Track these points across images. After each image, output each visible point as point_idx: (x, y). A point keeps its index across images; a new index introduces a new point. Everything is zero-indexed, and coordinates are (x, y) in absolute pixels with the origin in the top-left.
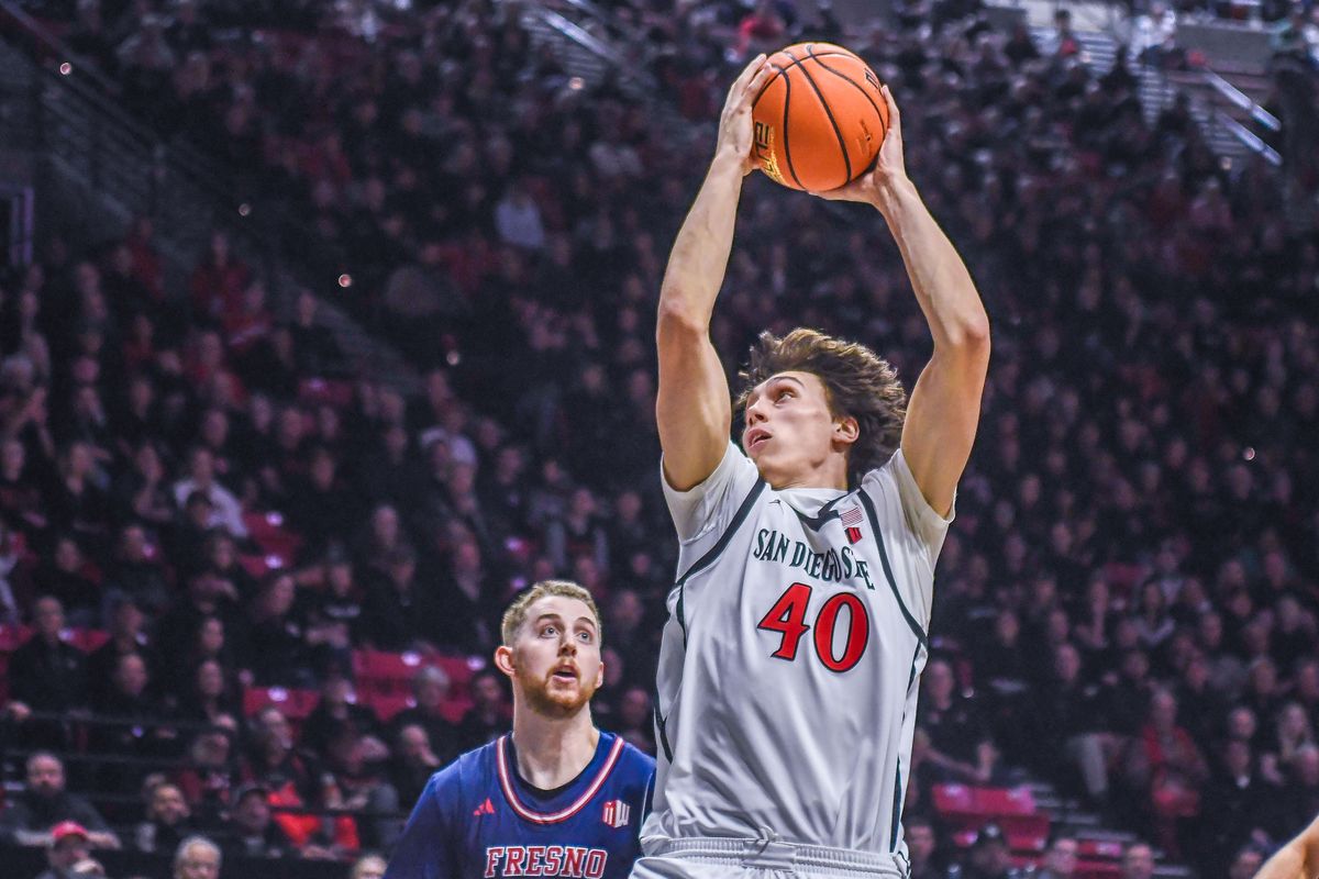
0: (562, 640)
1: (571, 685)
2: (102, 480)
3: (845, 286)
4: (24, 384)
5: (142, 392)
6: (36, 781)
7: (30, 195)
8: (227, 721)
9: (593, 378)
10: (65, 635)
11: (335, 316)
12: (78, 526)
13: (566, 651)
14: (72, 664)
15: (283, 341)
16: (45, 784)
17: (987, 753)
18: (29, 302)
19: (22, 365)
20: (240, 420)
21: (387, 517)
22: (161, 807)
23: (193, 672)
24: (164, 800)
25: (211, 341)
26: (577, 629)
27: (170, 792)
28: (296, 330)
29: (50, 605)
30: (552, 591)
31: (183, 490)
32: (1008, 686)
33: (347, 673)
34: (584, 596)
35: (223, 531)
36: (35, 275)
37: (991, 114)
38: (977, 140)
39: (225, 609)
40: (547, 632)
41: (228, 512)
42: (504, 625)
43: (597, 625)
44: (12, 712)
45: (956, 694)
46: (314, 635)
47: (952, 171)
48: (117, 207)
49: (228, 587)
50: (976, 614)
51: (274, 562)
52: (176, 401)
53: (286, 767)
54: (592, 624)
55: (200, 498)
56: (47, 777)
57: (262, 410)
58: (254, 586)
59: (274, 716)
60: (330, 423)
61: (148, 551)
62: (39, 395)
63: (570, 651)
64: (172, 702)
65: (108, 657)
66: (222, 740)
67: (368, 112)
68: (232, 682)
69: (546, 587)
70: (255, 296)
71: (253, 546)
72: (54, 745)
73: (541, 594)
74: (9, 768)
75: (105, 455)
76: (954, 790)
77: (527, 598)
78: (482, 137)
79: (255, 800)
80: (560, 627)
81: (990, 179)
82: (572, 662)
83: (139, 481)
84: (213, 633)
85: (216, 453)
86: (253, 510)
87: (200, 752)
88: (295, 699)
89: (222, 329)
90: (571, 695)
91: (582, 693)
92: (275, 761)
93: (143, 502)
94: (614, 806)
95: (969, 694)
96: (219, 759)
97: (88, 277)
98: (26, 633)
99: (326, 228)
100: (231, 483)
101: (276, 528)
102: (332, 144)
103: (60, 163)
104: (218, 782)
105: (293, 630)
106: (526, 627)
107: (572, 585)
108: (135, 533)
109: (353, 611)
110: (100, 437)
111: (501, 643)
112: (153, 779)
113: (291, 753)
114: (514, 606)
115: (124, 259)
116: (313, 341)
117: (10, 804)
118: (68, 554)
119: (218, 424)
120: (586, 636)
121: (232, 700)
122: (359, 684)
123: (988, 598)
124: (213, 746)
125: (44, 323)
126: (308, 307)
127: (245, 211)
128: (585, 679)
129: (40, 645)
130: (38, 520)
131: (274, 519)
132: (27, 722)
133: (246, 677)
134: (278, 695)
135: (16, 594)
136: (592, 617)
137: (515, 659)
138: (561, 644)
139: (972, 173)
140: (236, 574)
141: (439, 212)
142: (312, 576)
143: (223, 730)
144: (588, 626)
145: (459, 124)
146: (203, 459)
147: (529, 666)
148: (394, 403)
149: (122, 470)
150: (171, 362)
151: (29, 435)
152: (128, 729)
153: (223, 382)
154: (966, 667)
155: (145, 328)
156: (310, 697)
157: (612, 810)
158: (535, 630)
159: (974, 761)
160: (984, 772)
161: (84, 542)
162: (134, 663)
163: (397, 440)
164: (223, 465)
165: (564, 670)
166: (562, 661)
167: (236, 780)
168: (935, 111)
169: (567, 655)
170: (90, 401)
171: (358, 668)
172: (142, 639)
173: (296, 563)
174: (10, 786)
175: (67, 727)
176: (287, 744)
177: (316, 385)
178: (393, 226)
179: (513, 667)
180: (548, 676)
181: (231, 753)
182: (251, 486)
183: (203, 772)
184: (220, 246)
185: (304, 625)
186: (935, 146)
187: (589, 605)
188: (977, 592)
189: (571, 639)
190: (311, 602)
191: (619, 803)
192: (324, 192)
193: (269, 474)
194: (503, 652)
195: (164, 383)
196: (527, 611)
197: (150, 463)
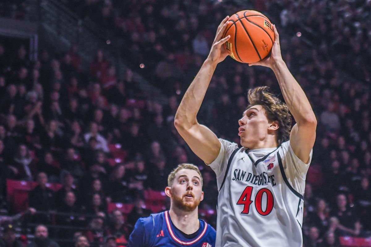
0: (188, 185)
1: (191, 200)
2: (60, 133)
3: (310, 68)
4: (34, 100)
5: (74, 104)
6: (39, 234)
7: (36, 37)
8: (102, 214)
9: (226, 99)
10: (48, 185)
11: (139, 78)
12: (53, 148)
13: (189, 188)
14: (50, 195)
15: (121, 87)
16: (42, 236)
17: (358, 226)
18: (36, 73)
19: (34, 94)
20: (107, 113)
21: (156, 146)
22: (80, 243)
23: (91, 198)
24: (81, 241)
25: (97, 86)
26: (193, 180)
27: (83, 238)
28: (125, 82)
29: (43, 175)
30: (184, 167)
31: (87, 136)
32: (365, 203)
33: (142, 198)
34: (196, 169)
35: (101, 150)
36: (38, 64)
37: (360, 10)
38: (354, 19)
39: (102, 176)
40: (182, 182)
41: (103, 144)
42: (169, 179)
43: (201, 179)
44: (30, 211)
45: (348, 205)
46: (132, 186)
47: (347, 29)
48: (65, 41)
49: (102, 169)
50: (355, 179)
51: (118, 161)
52: (85, 107)
53: (122, 230)
54: (199, 178)
55: (93, 139)
56: (42, 233)
57: (114, 110)
58: (111, 169)
59: (118, 213)
60: (137, 114)
61: (76, 157)
62: (39, 104)
63: (190, 189)
64: (83, 208)
65: (62, 192)
66: (100, 221)
67: (150, 9)
68: (103, 200)
69: (183, 165)
70: (112, 71)
71: (111, 155)
72: (44, 222)
73: (181, 168)
74: (29, 230)
75: (61, 124)
76: (347, 238)
77: (176, 170)
78: (188, 18)
79: (111, 241)
80: (187, 180)
81: (359, 32)
82: (191, 192)
83: (73, 133)
84: (98, 184)
85: (98, 124)
86: (111, 143)
87: (93, 225)
88: (125, 207)
89: (101, 82)
90: (191, 203)
91: (195, 203)
92: (118, 227)
93: (74, 141)
94: (206, 244)
95: (352, 206)
96: (99, 227)
97: (56, 65)
98: (35, 184)
99: (136, 48)
100: (104, 134)
101: (118, 149)
102: (138, 20)
103: (46, 26)
104: (99, 235)
105: (124, 184)
106: (175, 180)
107: (192, 165)
108: (72, 151)
109: (145, 177)
110: (60, 118)
111: (167, 185)
112: (77, 234)
113: (123, 225)
114: (172, 173)
115: (68, 59)
116: (132, 86)
117: (29, 242)
118: (49, 158)
119: (99, 114)
120: (196, 183)
121: (103, 207)
122: (147, 202)
123: (358, 174)
124: (97, 223)
125: (41, 80)
126: (130, 75)
127: (108, 43)
128: (196, 198)
129: (39, 188)
130: (39, 146)
131: (118, 146)
132: (35, 215)
133: (109, 199)
134: (119, 206)
135: (32, 171)
136: (199, 176)
137: (171, 191)
138: (187, 186)
139: (353, 30)
140: (105, 165)
141: (174, 43)
142: (131, 165)
143: (100, 217)
144: (197, 179)
145: (181, 13)
146: (94, 126)
147: (176, 193)
148: (159, 107)
149: (67, 130)
150: (83, 93)
151: (36, 118)
152: (69, 217)
153: (101, 100)
154: (351, 197)
155: (75, 82)
156: (130, 207)
157: (205, 245)
158: (178, 181)
159: (353, 228)
160: (357, 232)
161: (54, 154)
162: (71, 194)
163: (160, 119)
164: (101, 128)
165: (188, 195)
166: (188, 192)
167: (105, 234)
168: (341, 9)
169: (189, 190)
170: (56, 107)
171: (146, 196)
172: (74, 187)
173: (126, 161)
174: (30, 236)
175: (48, 216)
176: (123, 222)
177: (133, 101)
178: (159, 48)
179: (171, 194)
180: (183, 197)
181: (104, 225)
182: (110, 135)
183: (94, 232)
184: (100, 54)
185: (128, 182)
186: (341, 21)
187: (198, 172)
188: (355, 171)
189: (191, 184)
190: (130, 174)
191: (208, 244)
192: (135, 36)
193: (117, 131)
194: (168, 189)
195: (81, 101)
196: (176, 174)
197: (76, 127)
